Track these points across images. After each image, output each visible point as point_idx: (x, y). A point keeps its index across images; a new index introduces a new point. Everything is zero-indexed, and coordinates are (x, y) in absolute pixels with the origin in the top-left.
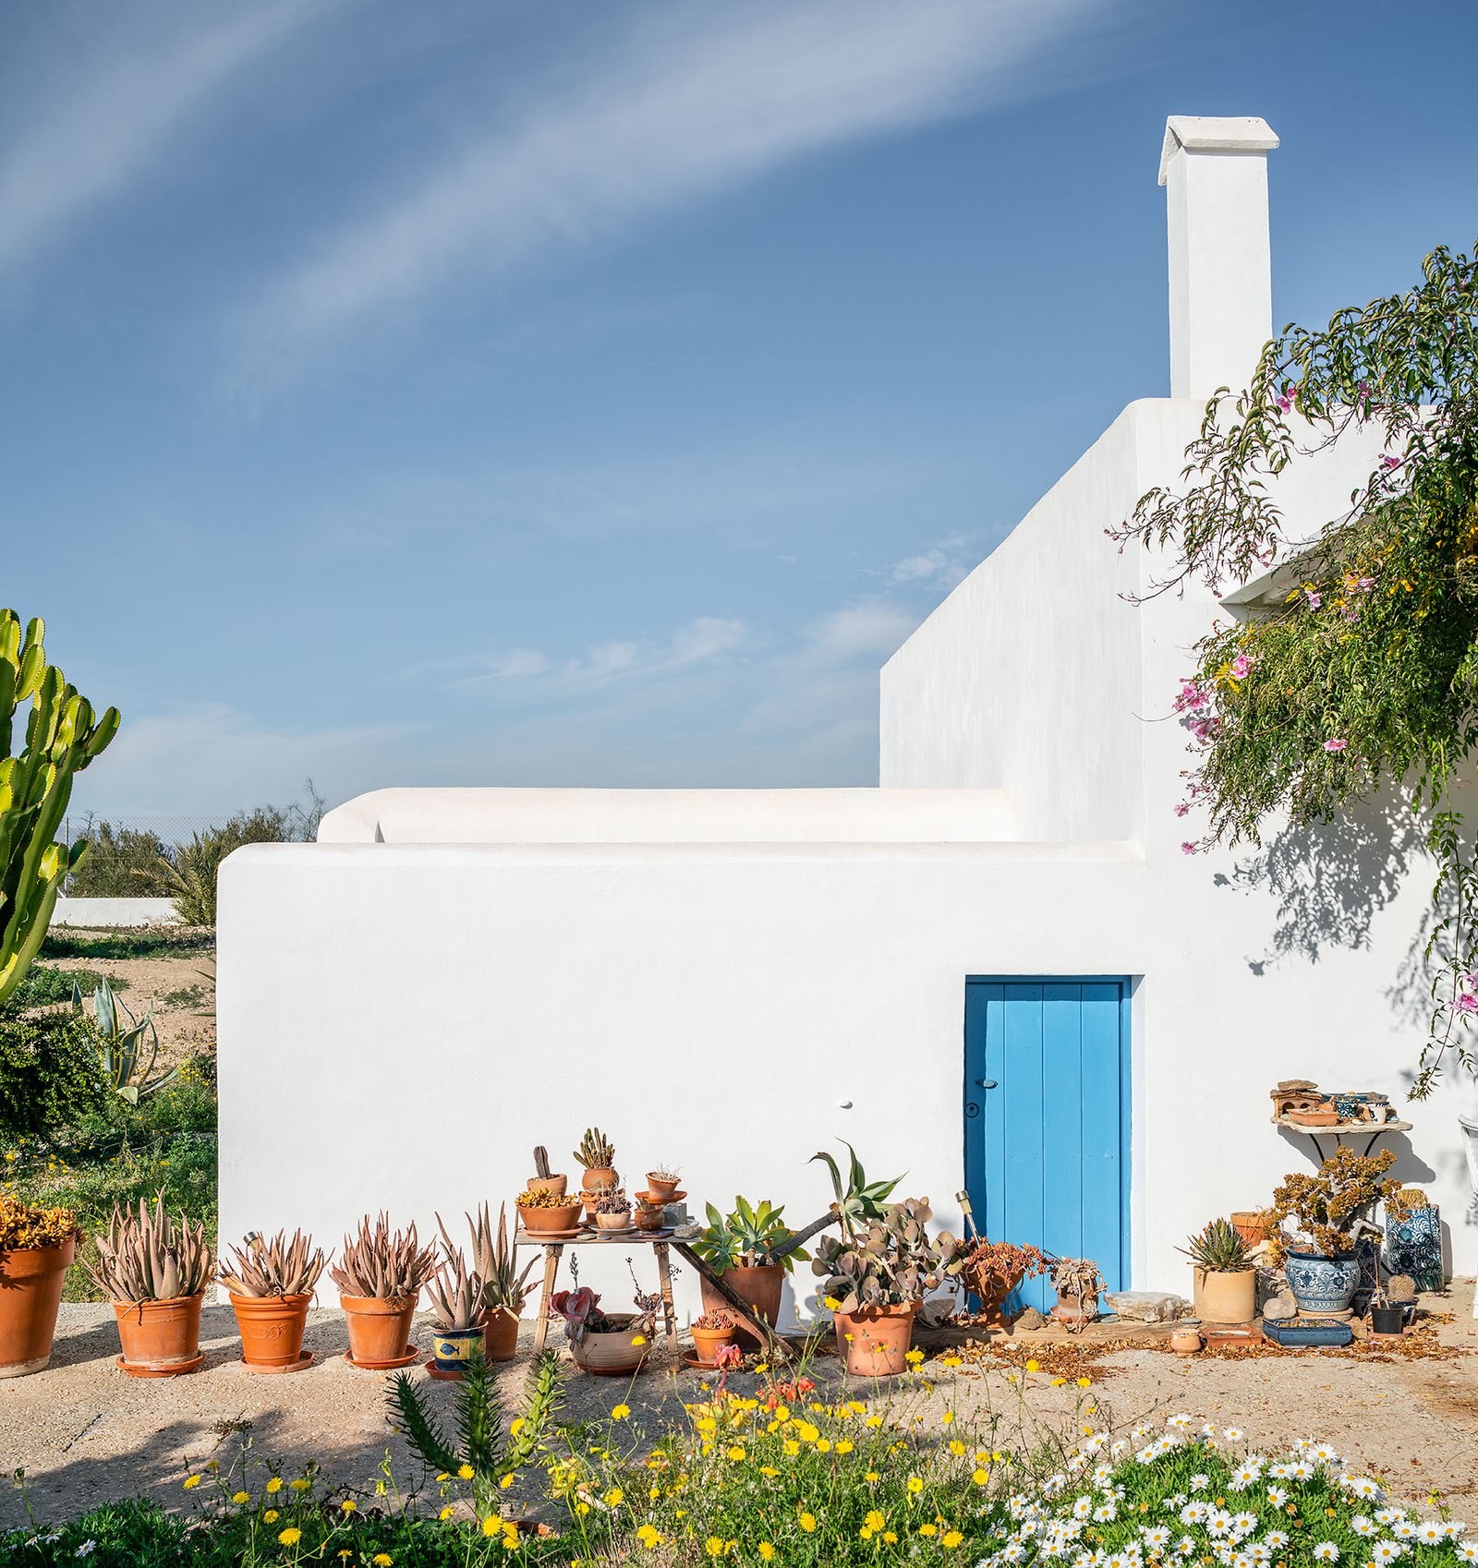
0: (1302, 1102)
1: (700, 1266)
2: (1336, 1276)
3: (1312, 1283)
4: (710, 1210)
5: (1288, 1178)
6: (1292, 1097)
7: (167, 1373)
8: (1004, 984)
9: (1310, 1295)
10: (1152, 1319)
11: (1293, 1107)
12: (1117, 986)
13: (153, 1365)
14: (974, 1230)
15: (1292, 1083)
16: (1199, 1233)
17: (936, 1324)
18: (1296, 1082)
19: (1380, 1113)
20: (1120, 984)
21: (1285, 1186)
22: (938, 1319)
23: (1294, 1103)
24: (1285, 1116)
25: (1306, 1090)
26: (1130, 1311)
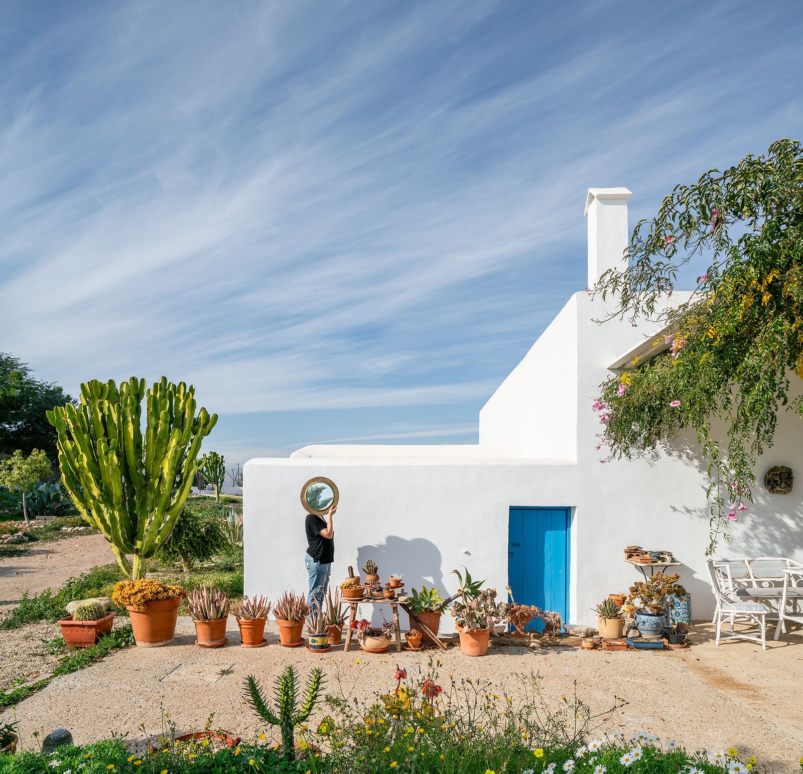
0: (637, 554)
1: (409, 611)
2: (656, 622)
3: (646, 624)
4: (414, 591)
5: (636, 583)
6: (633, 553)
7: (212, 647)
8: (523, 509)
9: (645, 629)
10: (582, 636)
11: (633, 556)
12: (565, 511)
13: (208, 644)
14: (513, 600)
15: (633, 547)
16: (601, 603)
17: (498, 635)
18: (634, 546)
19: (668, 558)
20: (567, 510)
21: (634, 586)
22: (499, 633)
23: (633, 554)
24: (630, 559)
25: (638, 550)
26: (574, 633)
